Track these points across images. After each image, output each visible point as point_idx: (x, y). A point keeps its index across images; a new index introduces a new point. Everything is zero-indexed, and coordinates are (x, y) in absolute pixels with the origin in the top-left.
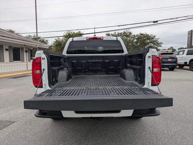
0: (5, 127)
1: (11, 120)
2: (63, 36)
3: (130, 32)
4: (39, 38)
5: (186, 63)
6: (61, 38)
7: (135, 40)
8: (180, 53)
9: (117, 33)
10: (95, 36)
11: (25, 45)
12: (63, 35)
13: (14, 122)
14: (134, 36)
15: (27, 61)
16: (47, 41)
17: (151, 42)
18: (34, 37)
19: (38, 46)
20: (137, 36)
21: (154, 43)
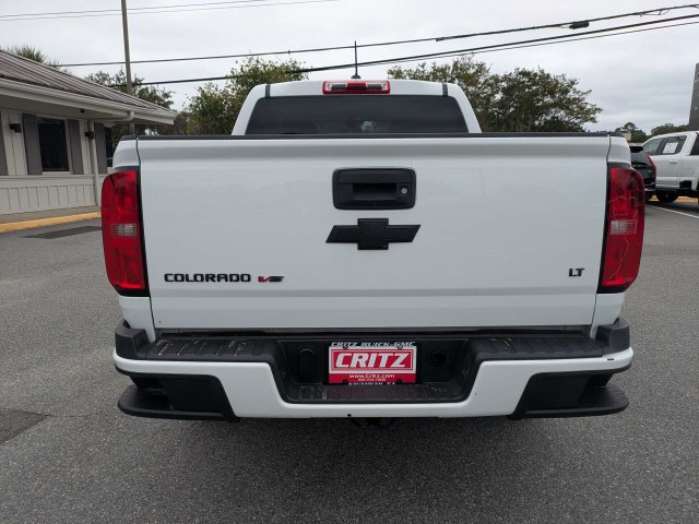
0: (6, 439)
1: (32, 409)
2: (226, 78)
3: (479, 62)
4: (138, 83)
5: (687, 184)
6: (222, 85)
7: (498, 97)
8: (667, 146)
9: (429, 69)
10: (356, 76)
11: (83, 111)
12: (230, 74)
13: (42, 417)
14: (496, 79)
15: (93, 172)
16: (166, 95)
17: (559, 105)
18: (118, 79)
19: (132, 114)
20: (506, 78)
21: (568, 108)
